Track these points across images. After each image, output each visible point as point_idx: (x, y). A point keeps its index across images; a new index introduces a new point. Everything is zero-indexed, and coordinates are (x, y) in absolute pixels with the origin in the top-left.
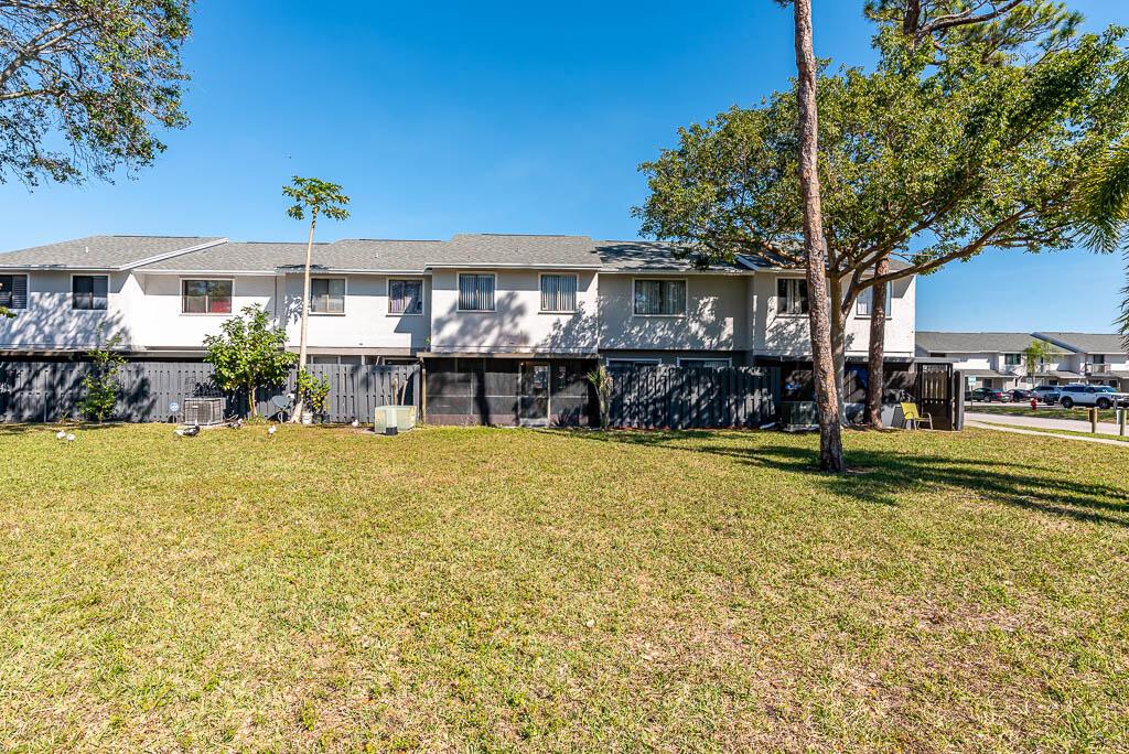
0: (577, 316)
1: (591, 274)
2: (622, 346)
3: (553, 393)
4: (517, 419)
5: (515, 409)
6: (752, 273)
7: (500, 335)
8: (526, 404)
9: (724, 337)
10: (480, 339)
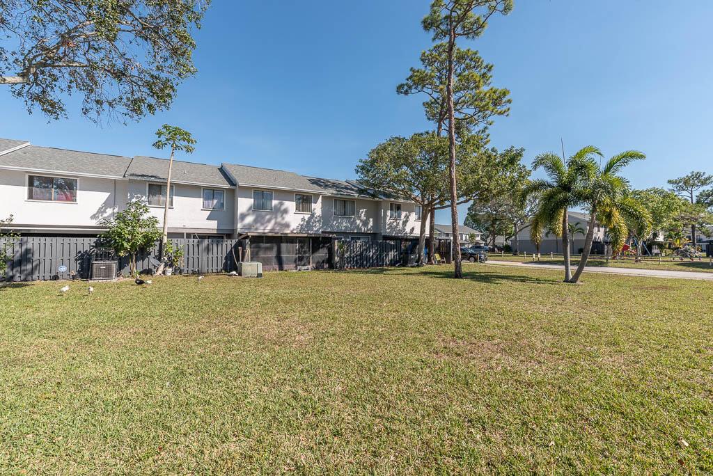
0: (313, 215)
1: (318, 195)
2: (329, 230)
3: (313, 253)
4: (296, 267)
5: (295, 262)
6: (381, 200)
7: (276, 223)
8: (301, 259)
9: (369, 227)
10: (265, 225)
